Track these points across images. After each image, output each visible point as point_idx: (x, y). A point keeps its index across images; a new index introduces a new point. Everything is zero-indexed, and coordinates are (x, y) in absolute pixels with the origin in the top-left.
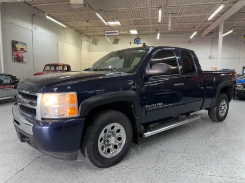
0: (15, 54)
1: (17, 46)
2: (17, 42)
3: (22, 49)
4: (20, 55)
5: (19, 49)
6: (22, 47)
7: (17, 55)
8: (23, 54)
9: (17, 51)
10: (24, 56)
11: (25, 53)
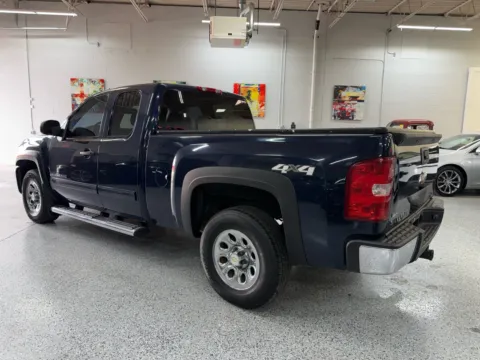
0: (338, 107)
1: (344, 94)
2: (344, 88)
3: (354, 98)
4: (347, 108)
5: (347, 99)
6: (355, 94)
7: (341, 109)
8: (354, 107)
9: (343, 102)
10: (357, 110)
11: (361, 103)
